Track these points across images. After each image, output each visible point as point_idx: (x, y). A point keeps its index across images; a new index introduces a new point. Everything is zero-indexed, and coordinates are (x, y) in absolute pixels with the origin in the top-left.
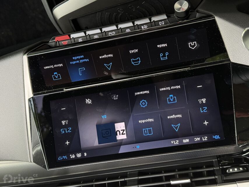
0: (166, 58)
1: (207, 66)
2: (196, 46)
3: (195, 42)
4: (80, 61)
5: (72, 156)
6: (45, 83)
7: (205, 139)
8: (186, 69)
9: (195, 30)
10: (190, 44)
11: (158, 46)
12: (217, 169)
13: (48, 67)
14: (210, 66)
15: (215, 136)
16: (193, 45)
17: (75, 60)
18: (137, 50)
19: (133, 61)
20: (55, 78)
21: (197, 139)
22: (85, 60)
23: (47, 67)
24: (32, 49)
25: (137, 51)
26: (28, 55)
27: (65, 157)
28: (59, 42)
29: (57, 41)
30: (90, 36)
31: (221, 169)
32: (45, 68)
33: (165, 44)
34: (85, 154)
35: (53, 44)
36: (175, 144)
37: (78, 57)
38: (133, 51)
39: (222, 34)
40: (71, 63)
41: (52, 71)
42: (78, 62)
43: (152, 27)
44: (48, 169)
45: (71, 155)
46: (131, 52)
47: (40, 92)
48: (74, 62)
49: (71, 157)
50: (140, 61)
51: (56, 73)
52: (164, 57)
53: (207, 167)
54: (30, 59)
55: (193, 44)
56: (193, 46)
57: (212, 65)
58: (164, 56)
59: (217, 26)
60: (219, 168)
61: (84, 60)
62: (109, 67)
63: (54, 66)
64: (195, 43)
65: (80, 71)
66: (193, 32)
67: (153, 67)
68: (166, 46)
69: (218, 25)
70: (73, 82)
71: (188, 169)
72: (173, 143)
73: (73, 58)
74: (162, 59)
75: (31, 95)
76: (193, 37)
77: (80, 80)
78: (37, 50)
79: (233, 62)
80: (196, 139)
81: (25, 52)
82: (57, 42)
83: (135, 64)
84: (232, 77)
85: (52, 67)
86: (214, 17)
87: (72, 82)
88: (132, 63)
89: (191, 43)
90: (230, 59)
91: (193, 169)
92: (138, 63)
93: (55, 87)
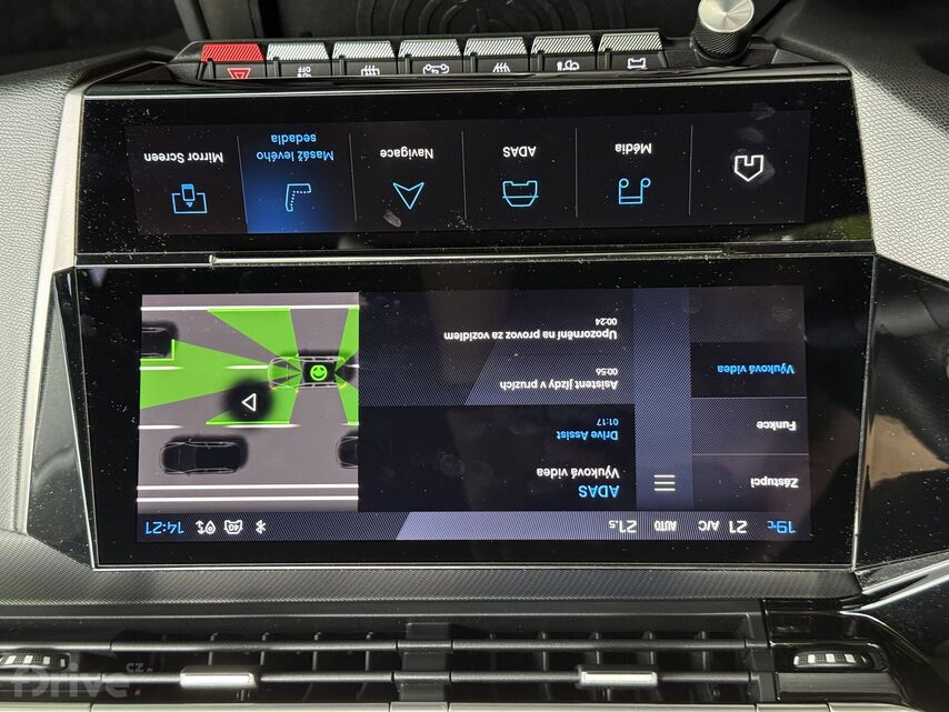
0: (639, 200)
1: (788, 255)
2: (761, 170)
3: (762, 157)
4: (296, 155)
5: (204, 526)
6: (136, 218)
7: (739, 528)
8: (707, 255)
9: (769, 109)
10: (741, 161)
11: (618, 148)
12: (759, 648)
13: (162, 157)
14: (796, 255)
15: (775, 524)
16: (750, 165)
17: (277, 148)
18: (532, 151)
19: (511, 191)
20: (182, 206)
21: (710, 526)
22: (319, 154)
23: (155, 157)
24: (102, 74)
25: (532, 155)
26: (85, 93)
27: (177, 529)
28: (217, 66)
29: (210, 60)
30: (348, 64)
31: (775, 648)
32: (148, 158)
33: (646, 143)
34: (261, 527)
35: (190, 70)
36: (622, 531)
37: (292, 138)
38: (515, 151)
39: (864, 143)
40: (260, 156)
41: (174, 174)
42: (288, 155)
43: (596, 69)
44: (97, 567)
45: (200, 523)
46: (509, 152)
47: (109, 253)
48: (274, 156)
49: (201, 532)
50: (536, 196)
51: (191, 187)
52: (630, 196)
53: (712, 637)
54: (91, 110)
55: (749, 161)
56: (749, 172)
57: (806, 255)
58: (633, 190)
59: (854, 109)
60: (765, 645)
61: (313, 154)
62: (409, 196)
63: (186, 157)
64: (758, 161)
65: (292, 194)
66: (760, 118)
67: (582, 226)
68: (650, 151)
69: (859, 106)
70: (252, 235)
71: (638, 636)
72: (614, 526)
73: (274, 138)
74: (623, 200)
75: (68, 260)
76: (756, 135)
77: (283, 231)
78: (124, 79)
79: (885, 254)
80: (702, 526)
81: (77, 78)
82: (205, 65)
83: (513, 201)
84: (871, 312)
85: (179, 157)
86: (850, 74)
87: (249, 232)
88: (505, 197)
89: (746, 157)
90: (877, 244)
91: (660, 636)
92: (528, 201)
93: (176, 242)
